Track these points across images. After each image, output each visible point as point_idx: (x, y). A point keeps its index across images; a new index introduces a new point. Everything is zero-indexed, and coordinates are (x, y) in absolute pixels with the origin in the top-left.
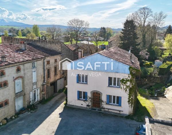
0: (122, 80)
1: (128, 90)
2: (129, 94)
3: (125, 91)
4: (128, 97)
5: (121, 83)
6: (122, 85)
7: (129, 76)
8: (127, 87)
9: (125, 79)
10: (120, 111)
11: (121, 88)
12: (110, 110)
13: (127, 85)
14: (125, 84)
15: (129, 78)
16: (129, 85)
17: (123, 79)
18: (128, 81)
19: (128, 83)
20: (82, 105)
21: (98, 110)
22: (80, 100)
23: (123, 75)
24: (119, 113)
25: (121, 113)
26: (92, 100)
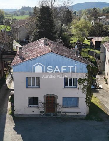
0: (79, 80)
1: (85, 89)
2: (86, 93)
3: (83, 91)
4: (86, 97)
5: (78, 83)
6: (79, 85)
7: (86, 75)
8: (85, 86)
9: (82, 79)
10: (78, 113)
11: (78, 88)
12: (67, 114)
13: (84, 84)
14: (82, 84)
15: (87, 77)
16: (87, 84)
17: (80, 78)
18: (86, 80)
19: (86, 83)
20: (33, 112)
21: (53, 115)
22: (30, 107)
23: (80, 74)
24: (77, 114)
25: (79, 114)
26: (45, 105)
